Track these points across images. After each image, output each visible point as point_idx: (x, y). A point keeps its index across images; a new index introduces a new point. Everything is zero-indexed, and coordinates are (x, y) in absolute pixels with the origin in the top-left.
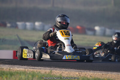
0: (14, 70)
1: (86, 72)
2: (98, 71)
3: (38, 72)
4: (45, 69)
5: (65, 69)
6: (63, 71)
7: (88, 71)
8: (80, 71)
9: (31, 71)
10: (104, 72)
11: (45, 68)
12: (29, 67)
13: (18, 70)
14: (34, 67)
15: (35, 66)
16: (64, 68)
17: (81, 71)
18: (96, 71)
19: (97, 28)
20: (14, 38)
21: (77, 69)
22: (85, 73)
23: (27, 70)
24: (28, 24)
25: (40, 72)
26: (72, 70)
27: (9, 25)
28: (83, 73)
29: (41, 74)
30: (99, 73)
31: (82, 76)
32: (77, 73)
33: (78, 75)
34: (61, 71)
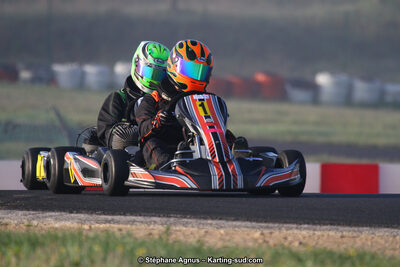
0: (42, 229)
1: (288, 229)
2: (329, 227)
3: (124, 232)
4: (149, 223)
5: (214, 222)
6: (210, 229)
7: (295, 226)
8: (267, 227)
9: (102, 231)
10: (347, 228)
11: (148, 219)
12: (95, 216)
13: (56, 229)
14: (109, 217)
15: (113, 214)
16: (212, 219)
17: (271, 225)
18: (320, 224)
19: (323, 79)
20: (44, 117)
21: (257, 221)
22: (284, 231)
23: (86, 227)
24: (91, 70)
25: (129, 234)
26: (238, 223)
27: (25, 75)
28: (276, 233)
29: (136, 239)
30: (332, 233)
31: (271, 242)
32: (257, 234)
33: (261, 241)
34: (201, 226)
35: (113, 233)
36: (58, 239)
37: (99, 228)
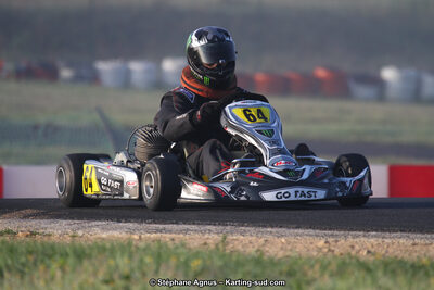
0: (88, 240)
1: (354, 237)
2: (399, 234)
3: (177, 242)
4: (203, 232)
5: (274, 230)
6: (270, 238)
7: (362, 233)
8: (332, 235)
9: (153, 241)
10: (419, 235)
11: (202, 228)
12: (144, 225)
13: (103, 239)
14: (161, 226)
15: (165, 223)
16: (272, 227)
17: (336, 232)
18: (389, 231)
19: (389, 74)
20: (87, 119)
21: (321, 229)
22: (350, 240)
23: (136, 237)
24: (137, 68)
25: (183, 245)
26: (300, 231)
27: (66, 73)
28: (343, 241)
29: (190, 249)
30: (401, 241)
31: (337, 251)
32: (321, 243)
33: (326, 250)
34: (260, 235)
35: (166, 243)
36: (105, 250)
37: (149, 238)
